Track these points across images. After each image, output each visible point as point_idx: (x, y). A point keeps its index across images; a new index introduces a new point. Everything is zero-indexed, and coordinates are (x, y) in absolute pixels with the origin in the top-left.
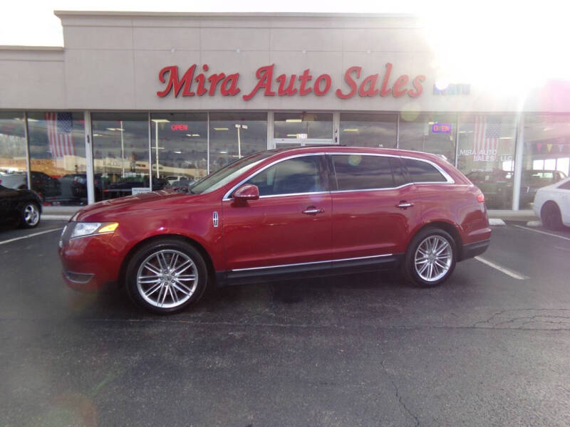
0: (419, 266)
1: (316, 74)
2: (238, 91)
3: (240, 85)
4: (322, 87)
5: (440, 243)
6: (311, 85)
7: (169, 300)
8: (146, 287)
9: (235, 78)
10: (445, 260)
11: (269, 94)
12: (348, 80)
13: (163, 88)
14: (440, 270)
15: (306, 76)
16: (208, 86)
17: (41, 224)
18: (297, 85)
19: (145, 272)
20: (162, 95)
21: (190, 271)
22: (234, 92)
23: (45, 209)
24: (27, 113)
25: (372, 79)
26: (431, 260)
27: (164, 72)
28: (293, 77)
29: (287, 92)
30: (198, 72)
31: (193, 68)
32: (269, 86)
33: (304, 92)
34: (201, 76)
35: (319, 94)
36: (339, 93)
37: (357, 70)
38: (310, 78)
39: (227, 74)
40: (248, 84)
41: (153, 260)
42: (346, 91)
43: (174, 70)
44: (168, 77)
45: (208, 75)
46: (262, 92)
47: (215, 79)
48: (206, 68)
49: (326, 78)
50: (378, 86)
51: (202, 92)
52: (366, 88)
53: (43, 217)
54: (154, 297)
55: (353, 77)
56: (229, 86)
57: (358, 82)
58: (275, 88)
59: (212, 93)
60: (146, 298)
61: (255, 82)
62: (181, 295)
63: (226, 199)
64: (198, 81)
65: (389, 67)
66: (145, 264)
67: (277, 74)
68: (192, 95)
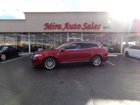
0: (94, 63)
1: (77, 24)
2: (61, 28)
3: (61, 27)
4: (79, 27)
5: (98, 58)
6: (76, 27)
7: (50, 67)
8: (46, 65)
9: (60, 25)
10: (99, 62)
11: (68, 29)
12: (84, 25)
13: (45, 27)
14: (98, 63)
15: (75, 25)
16: (55, 27)
17: (21, 56)
18: (74, 27)
19: (46, 62)
20: (45, 29)
21: (54, 63)
22: (60, 28)
23: (22, 53)
24: (17, 33)
25: (89, 25)
26: (97, 61)
27: (45, 24)
28: (73, 25)
29: (71, 28)
30: (53, 24)
31: (52, 23)
32: (67, 27)
33: (75, 28)
34: (53, 25)
35: (78, 28)
36: (82, 28)
37: (86, 23)
38: (76, 25)
40: (63, 26)
41: (48, 61)
42: (84, 28)
43: (48, 24)
44: (46, 25)
45: (55, 25)
46: (66, 28)
47: (56, 26)
48: (54, 23)
49: (80, 25)
50: (91, 27)
51: (53, 28)
52: (88, 27)
53: (22, 55)
54: (48, 67)
55: (85, 25)
56: (59, 27)
57: (87, 26)
58: (69, 27)
59: (56, 29)
60: (46, 67)
61: (65, 26)
62: (52, 67)
63: (60, 50)
65: (93, 23)
66: (46, 61)
67: (69, 24)
68: (51, 29)
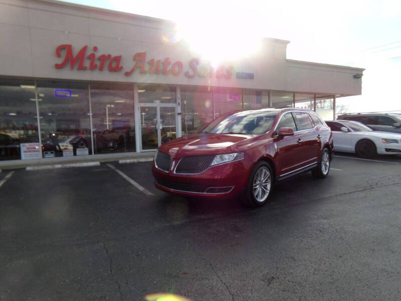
1: (174, 60)
2: (121, 69)
3: (123, 65)
4: (177, 70)
9: (118, 59)
11: (144, 72)
12: (192, 66)
13: (60, 61)
15: (167, 62)
16: (98, 63)
18: (161, 67)
20: (58, 67)
22: (118, 69)
25: (206, 67)
27: (59, 50)
29: (155, 71)
30: (89, 52)
31: (85, 49)
33: (165, 73)
34: (92, 55)
35: (174, 73)
36: (187, 74)
37: (196, 60)
39: (114, 55)
42: (190, 73)
43: (69, 48)
44: (64, 53)
45: (98, 54)
46: (138, 70)
47: (103, 58)
48: (95, 49)
49: (179, 64)
50: (209, 70)
51: (93, 67)
52: (202, 72)
55: (195, 64)
56: (115, 64)
57: (198, 68)
58: (146, 68)
59: (101, 69)
61: (133, 63)
64: (90, 59)
67: (148, 59)
68: (84, 69)
